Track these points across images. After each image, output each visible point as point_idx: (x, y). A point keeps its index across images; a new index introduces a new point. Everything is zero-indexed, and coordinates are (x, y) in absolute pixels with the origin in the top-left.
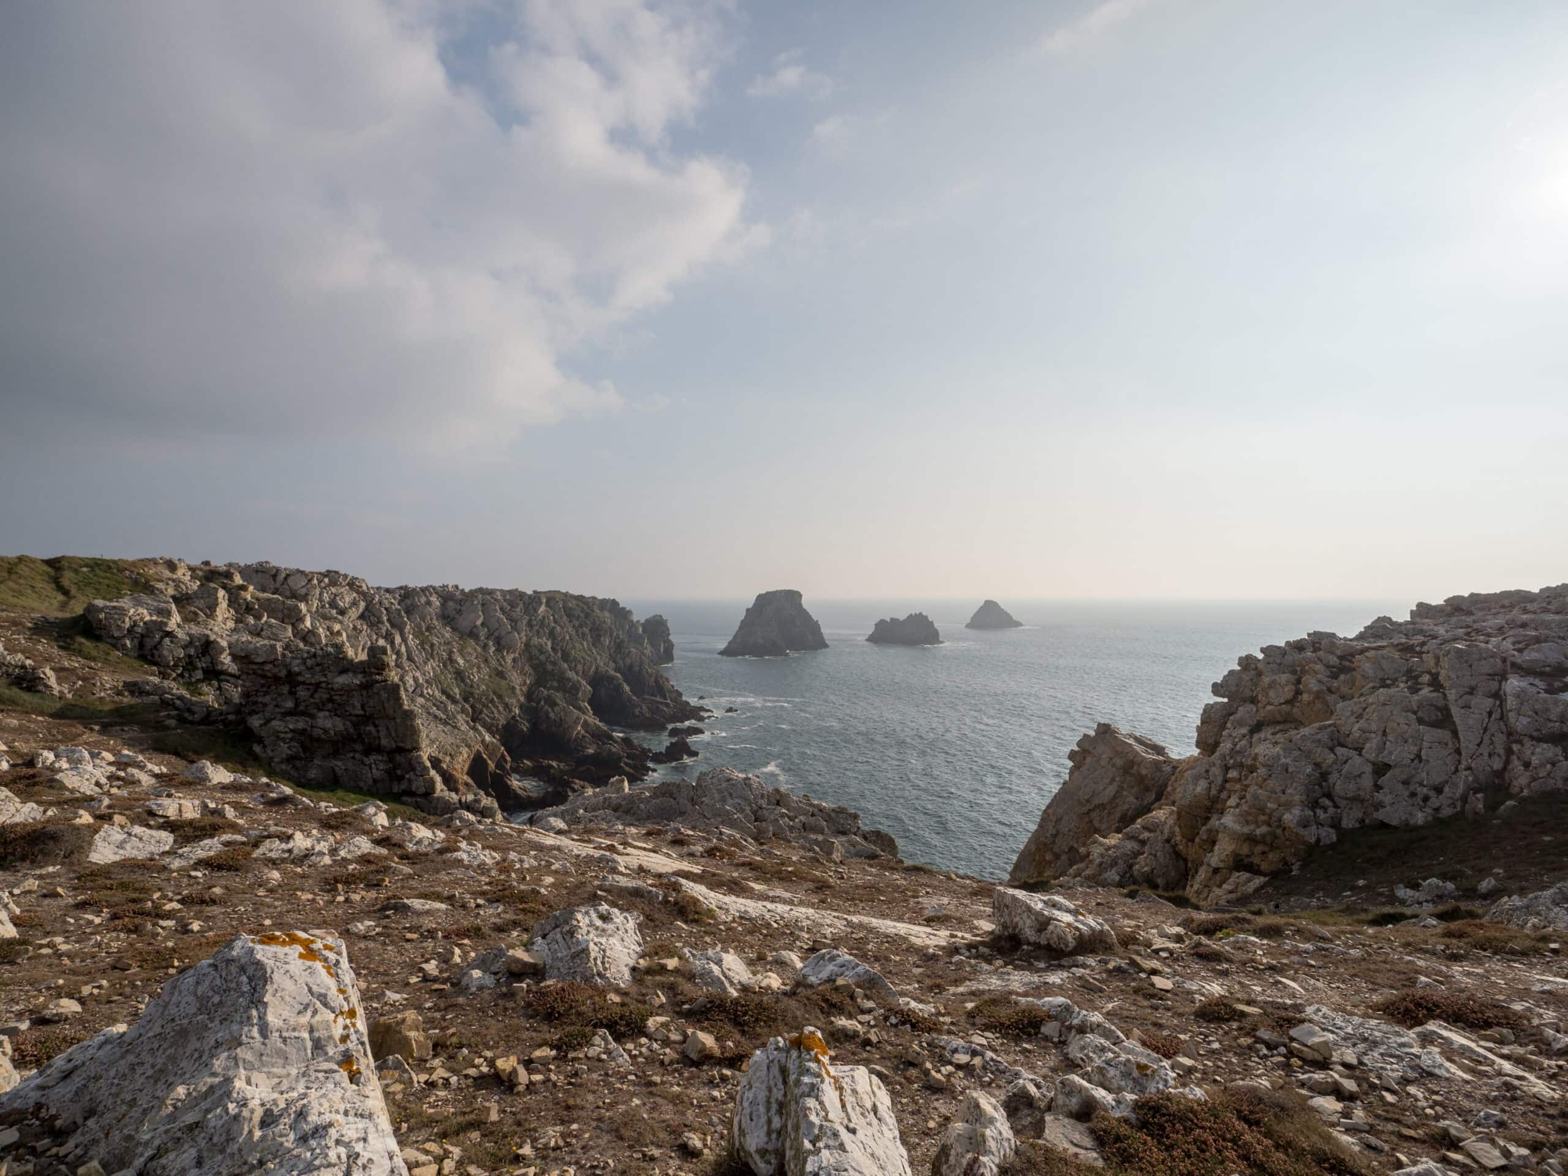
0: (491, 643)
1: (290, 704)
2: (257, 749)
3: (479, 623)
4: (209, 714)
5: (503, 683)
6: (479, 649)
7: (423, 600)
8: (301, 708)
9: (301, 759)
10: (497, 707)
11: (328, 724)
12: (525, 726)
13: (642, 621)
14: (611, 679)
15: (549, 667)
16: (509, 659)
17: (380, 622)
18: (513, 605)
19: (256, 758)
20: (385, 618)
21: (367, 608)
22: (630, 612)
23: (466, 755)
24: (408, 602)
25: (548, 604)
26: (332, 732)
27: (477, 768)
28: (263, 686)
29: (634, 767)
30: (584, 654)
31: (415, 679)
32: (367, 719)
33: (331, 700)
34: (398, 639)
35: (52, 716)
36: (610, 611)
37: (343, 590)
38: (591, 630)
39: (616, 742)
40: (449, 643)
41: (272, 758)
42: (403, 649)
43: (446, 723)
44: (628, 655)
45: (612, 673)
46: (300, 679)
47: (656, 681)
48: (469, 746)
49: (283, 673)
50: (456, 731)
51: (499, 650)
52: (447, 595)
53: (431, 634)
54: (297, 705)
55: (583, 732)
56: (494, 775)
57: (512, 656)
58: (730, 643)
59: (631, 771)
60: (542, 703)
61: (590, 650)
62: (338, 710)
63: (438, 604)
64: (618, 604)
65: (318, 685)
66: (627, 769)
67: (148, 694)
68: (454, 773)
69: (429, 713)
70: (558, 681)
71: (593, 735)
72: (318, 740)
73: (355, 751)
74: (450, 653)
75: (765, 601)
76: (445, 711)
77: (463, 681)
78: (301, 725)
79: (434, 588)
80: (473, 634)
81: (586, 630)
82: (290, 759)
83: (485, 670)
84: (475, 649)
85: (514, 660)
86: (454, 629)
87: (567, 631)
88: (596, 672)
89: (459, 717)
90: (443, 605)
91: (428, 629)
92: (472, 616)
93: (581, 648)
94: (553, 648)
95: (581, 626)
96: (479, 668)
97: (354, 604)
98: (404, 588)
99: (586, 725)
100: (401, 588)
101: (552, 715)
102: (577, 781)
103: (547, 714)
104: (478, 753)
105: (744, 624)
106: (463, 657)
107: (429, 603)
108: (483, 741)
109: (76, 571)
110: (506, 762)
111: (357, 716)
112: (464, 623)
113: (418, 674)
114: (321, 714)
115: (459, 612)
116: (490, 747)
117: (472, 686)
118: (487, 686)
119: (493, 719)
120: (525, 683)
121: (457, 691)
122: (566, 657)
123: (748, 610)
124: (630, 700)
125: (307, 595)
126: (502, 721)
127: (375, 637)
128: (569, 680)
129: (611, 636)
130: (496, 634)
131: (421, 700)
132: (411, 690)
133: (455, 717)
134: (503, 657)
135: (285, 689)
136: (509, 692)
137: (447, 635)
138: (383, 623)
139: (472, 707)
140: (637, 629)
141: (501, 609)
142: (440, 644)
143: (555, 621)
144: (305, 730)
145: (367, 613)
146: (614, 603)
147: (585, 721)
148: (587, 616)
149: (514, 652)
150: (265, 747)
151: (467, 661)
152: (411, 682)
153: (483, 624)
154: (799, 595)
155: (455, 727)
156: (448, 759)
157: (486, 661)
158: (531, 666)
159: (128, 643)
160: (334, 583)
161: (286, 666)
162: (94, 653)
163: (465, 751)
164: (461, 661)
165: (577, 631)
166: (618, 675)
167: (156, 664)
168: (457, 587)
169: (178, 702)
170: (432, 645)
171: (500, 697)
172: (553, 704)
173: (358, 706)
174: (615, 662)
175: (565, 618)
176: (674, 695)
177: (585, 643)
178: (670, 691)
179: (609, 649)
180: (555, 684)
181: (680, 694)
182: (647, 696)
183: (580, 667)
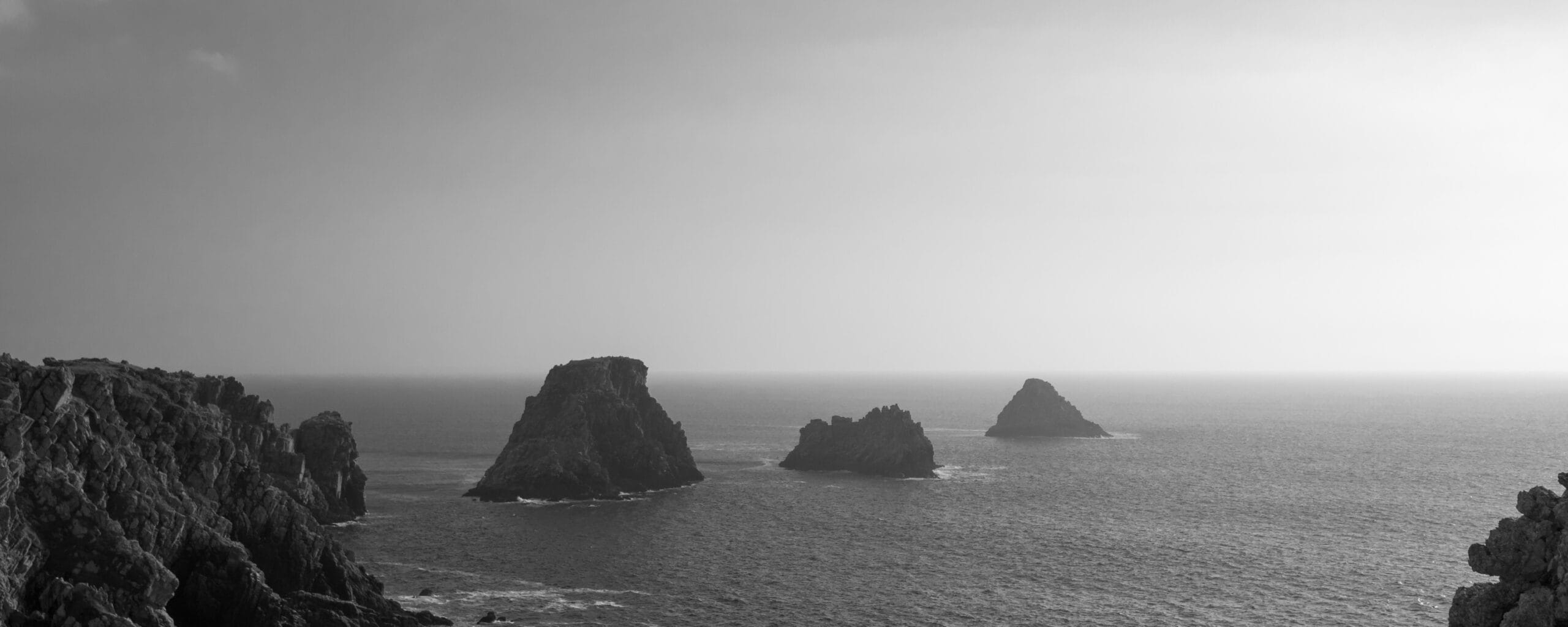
13: (295, 425)
14: (222, 555)
15: (79, 530)
22: (267, 406)
25: (78, 389)
30: (160, 500)
36: (222, 404)
38: (177, 447)
44: (261, 501)
45: (225, 540)
47: (325, 558)
58: (490, 473)
60: (61, 611)
61: (175, 491)
64: (239, 387)
70: (100, 563)
75: (566, 381)
81: (167, 447)
87: (121, 449)
88: (188, 539)
93: (154, 487)
94: (88, 488)
105: (520, 432)
122: (118, 506)
123: (530, 401)
124: (265, 601)
128: (124, 558)
129: (223, 459)
140: (281, 443)
143: (95, 427)
146: (232, 386)
148: (170, 415)
154: (641, 368)
158: (35, 528)
165: (145, 449)
166: (238, 544)
174: (231, 517)
175: (118, 419)
176: (364, 589)
177: (163, 476)
178: (354, 580)
179: (219, 489)
180: (92, 567)
181: (378, 587)
182: (303, 593)
183: (151, 530)
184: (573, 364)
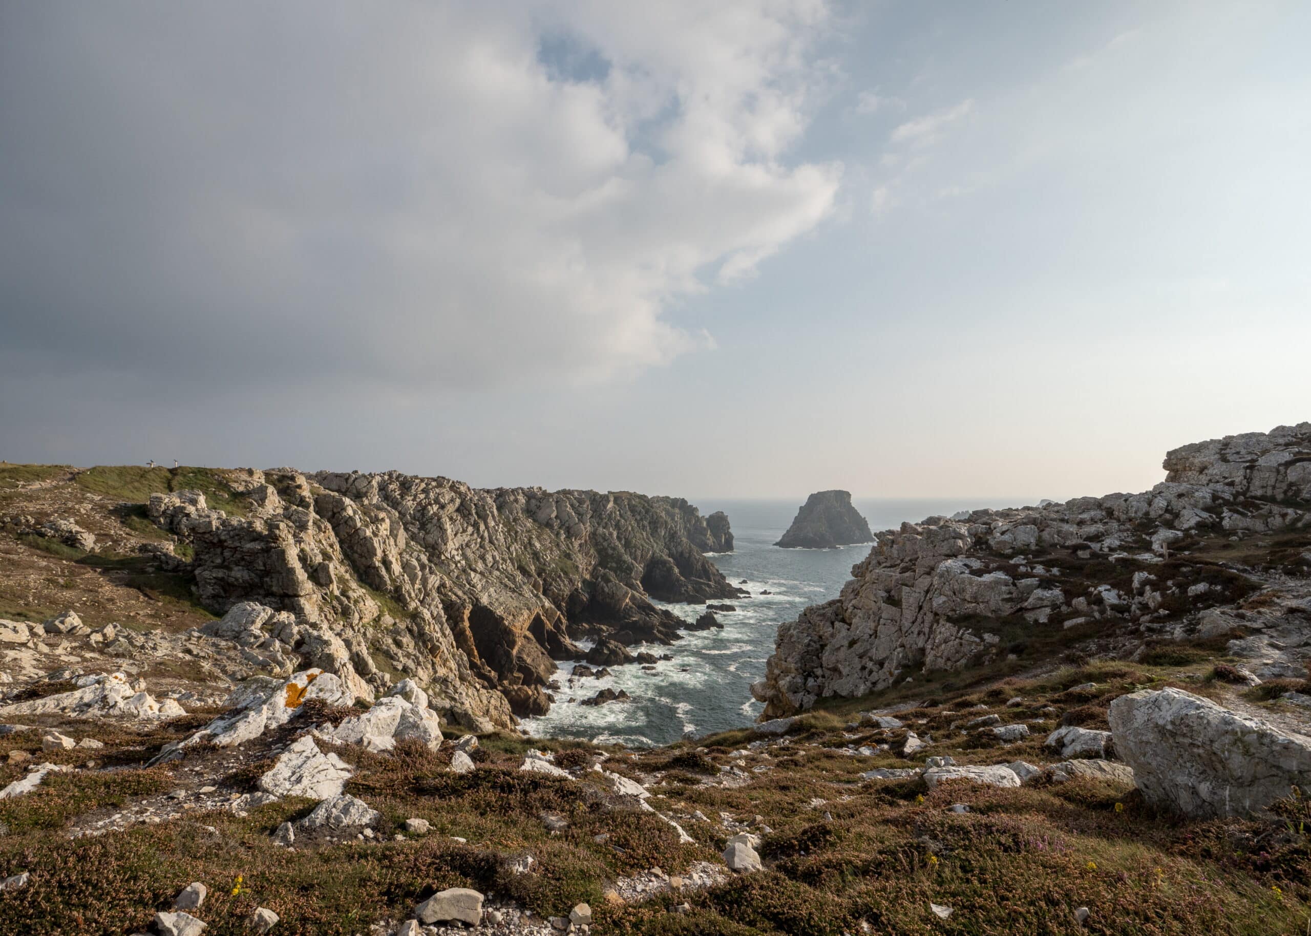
0: (562, 532)
1: (219, 561)
2: (193, 588)
3: (553, 515)
4: (178, 565)
5: (569, 562)
6: (553, 536)
7: (512, 498)
8: (226, 563)
9: (223, 597)
10: (563, 581)
11: (239, 575)
12: (585, 597)
13: (707, 516)
14: (665, 563)
15: (610, 552)
16: (576, 544)
17: (470, 514)
18: (581, 502)
19: (191, 594)
20: (474, 512)
21: (461, 504)
22: (696, 509)
23: (526, 616)
24: (501, 499)
25: (615, 501)
26: (241, 580)
27: (536, 626)
28: (206, 548)
29: (666, 635)
30: (643, 542)
31: (494, 557)
32: (267, 573)
33: (243, 559)
34: (482, 527)
35: (77, 562)
36: (680, 508)
37: (444, 490)
38: (650, 523)
39: (656, 613)
40: (529, 531)
41: (201, 596)
42: (486, 534)
43: (514, 591)
44: (679, 544)
45: (666, 558)
46: (225, 544)
47: (703, 565)
48: (529, 609)
49: (215, 541)
50: (521, 598)
51: (569, 537)
52: (530, 495)
53: (516, 524)
54: (224, 561)
55: (630, 604)
56: (550, 633)
57: (579, 542)
58: (784, 536)
59: (662, 637)
60: (600, 579)
61: (648, 539)
62: (249, 566)
63: (524, 501)
64: (686, 502)
65: (236, 548)
66: (659, 635)
67: (150, 551)
68: (513, 629)
69: (501, 583)
70: (616, 563)
71: (639, 607)
72: (233, 585)
73: (259, 594)
74: (530, 539)
75: (816, 499)
76: (514, 582)
77: (538, 559)
78: (220, 575)
79: (522, 489)
80: (549, 525)
81: (646, 523)
82: (214, 597)
83: (557, 553)
84: (550, 536)
85: (580, 545)
86: (535, 521)
87: (630, 524)
88: (653, 557)
89: (525, 587)
90: (528, 502)
91: (515, 520)
92: (548, 511)
93: (641, 538)
94: (618, 537)
95: (642, 519)
96: (551, 550)
97: (452, 500)
98: (500, 489)
99: (633, 598)
100: (498, 489)
101: (606, 589)
102: (612, 642)
103: (602, 588)
104: (538, 615)
105: (797, 520)
106: (540, 542)
107: (516, 501)
108: (543, 607)
109: (185, 476)
110: (562, 623)
111: (261, 570)
112: (542, 515)
113: (496, 553)
114: (236, 568)
115: (539, 507)
116: (549, 611)
117: (544, 564)
118: (556, 564)
119: (560, 590)
120: (590, 564)
121: (533, 567)
122: (627, 545)
123: (801, 508)
124: (678, 580)
125: (367, 492)
126: (567, 592)
127: (465, 525)
128: (625, 562)
129: (666, 528)
130: (567, 525)
131: (497, 573)
132: (490, 565)
133: (521, 587)
134: (572, 543)
135: (219, 551)
136: (574, 570)
137: (528, 525)
138: (472, 515)
139: (545, 580)
140: (701, 523)
141: (572, 505)
142: (522, 531)
143: (621, 515)
144: (223, 578)
145: (462, 508)
146: (684, 501)
147: (633, 595)
148: (647, 512)
149: (580, 539)
150: (198, 588)
151: (543, 545)
152: (491, 559)
153: (557, 517)
154: (848, 495)
155: (520, 594)
156: (511, 617)
157: (558, 545)
158: (596, 550)
159: (162, 520)
160: (440, 485)
161: (218, 535)
162: (138, 526)
163: (526, 613)
164: (538, 545)
165: (638, 524)
166: (671, 559)
167: (177, 534)
168: (540, 488)
169: (163, 557)
170: (516, 532)
171: (566, 573)
172: (607, 581)
173: (261, 563)
174: (669, 549)
175: (629, 513)
176: (717, 578)
177: (644, 534)
178: (714, 575)
179: (665, 538)
180: (614, 565)
181: (724, 578)
182: (693, 578)
183: (639, 553)
184: (819, 493)
